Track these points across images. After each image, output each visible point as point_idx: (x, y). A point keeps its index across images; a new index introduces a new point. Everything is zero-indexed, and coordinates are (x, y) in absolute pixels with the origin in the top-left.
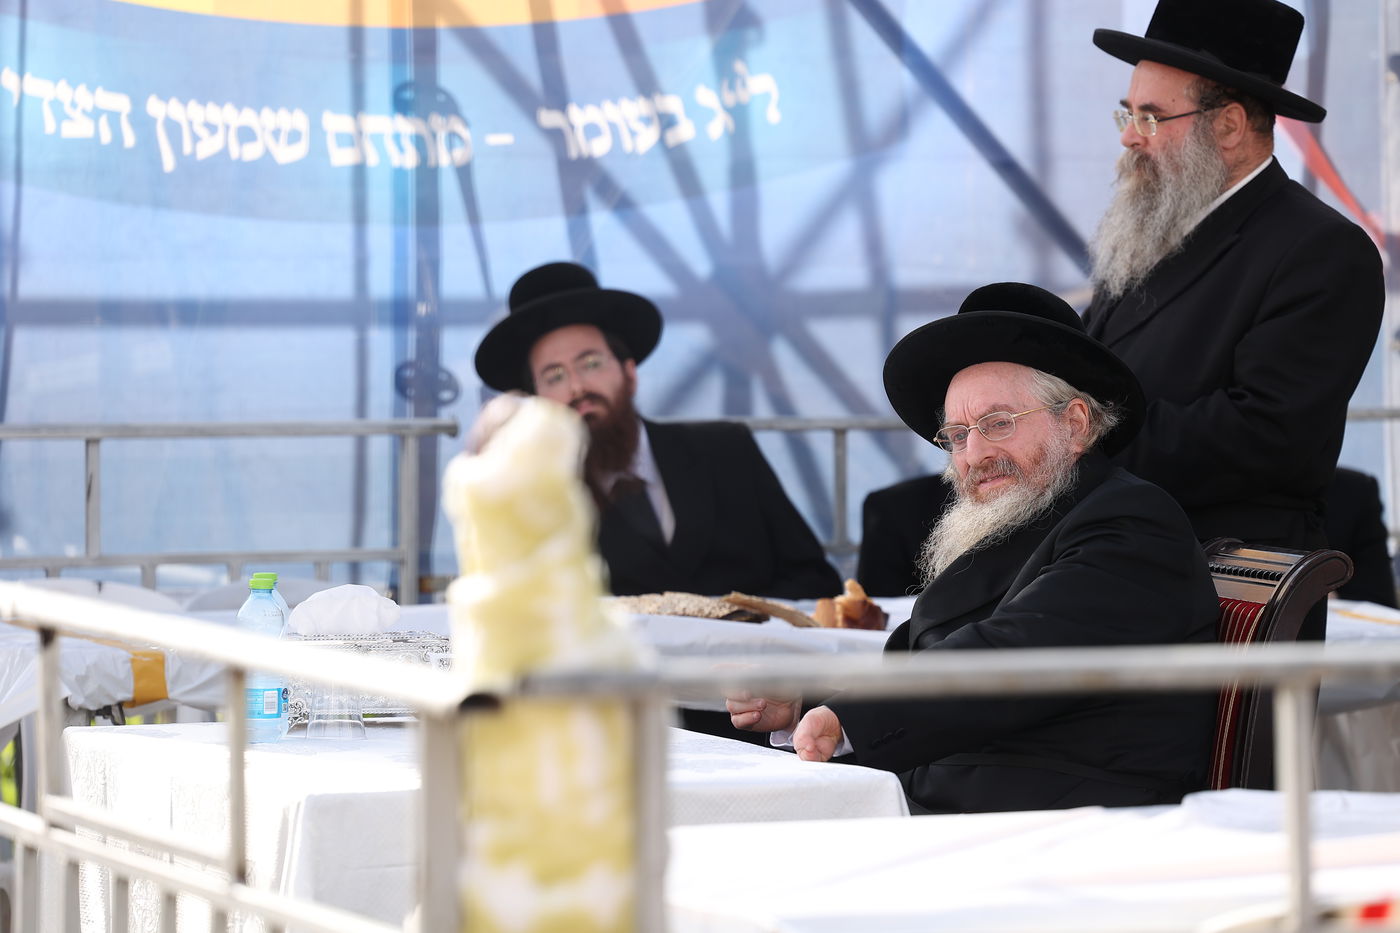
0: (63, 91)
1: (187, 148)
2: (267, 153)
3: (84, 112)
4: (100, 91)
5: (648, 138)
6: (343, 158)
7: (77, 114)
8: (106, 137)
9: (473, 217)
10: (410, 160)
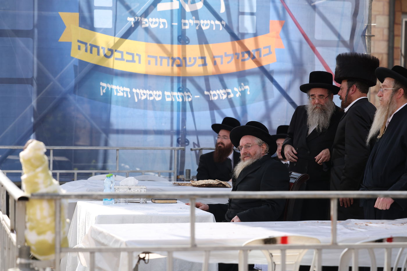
0: (118, 88)
1: (140, 98)
2: (154, 98)
3: (122, 91)
4: (124, 88)
5: (225, 97)
6: (168, 100)
7: (120, 92)
8: (125, 96)
9: (192, 110)
10: (181, 100)
